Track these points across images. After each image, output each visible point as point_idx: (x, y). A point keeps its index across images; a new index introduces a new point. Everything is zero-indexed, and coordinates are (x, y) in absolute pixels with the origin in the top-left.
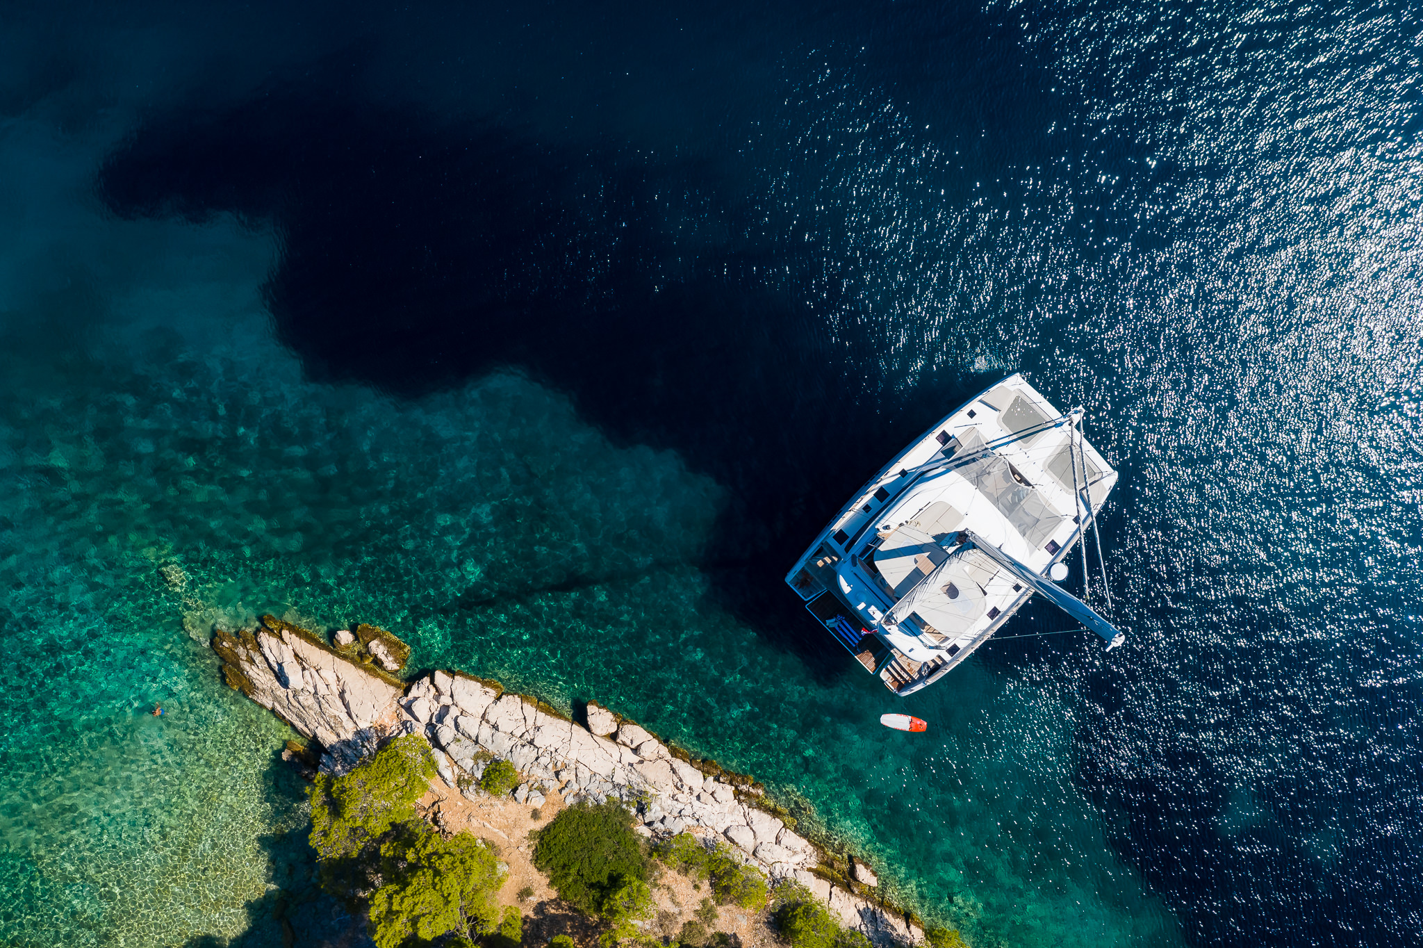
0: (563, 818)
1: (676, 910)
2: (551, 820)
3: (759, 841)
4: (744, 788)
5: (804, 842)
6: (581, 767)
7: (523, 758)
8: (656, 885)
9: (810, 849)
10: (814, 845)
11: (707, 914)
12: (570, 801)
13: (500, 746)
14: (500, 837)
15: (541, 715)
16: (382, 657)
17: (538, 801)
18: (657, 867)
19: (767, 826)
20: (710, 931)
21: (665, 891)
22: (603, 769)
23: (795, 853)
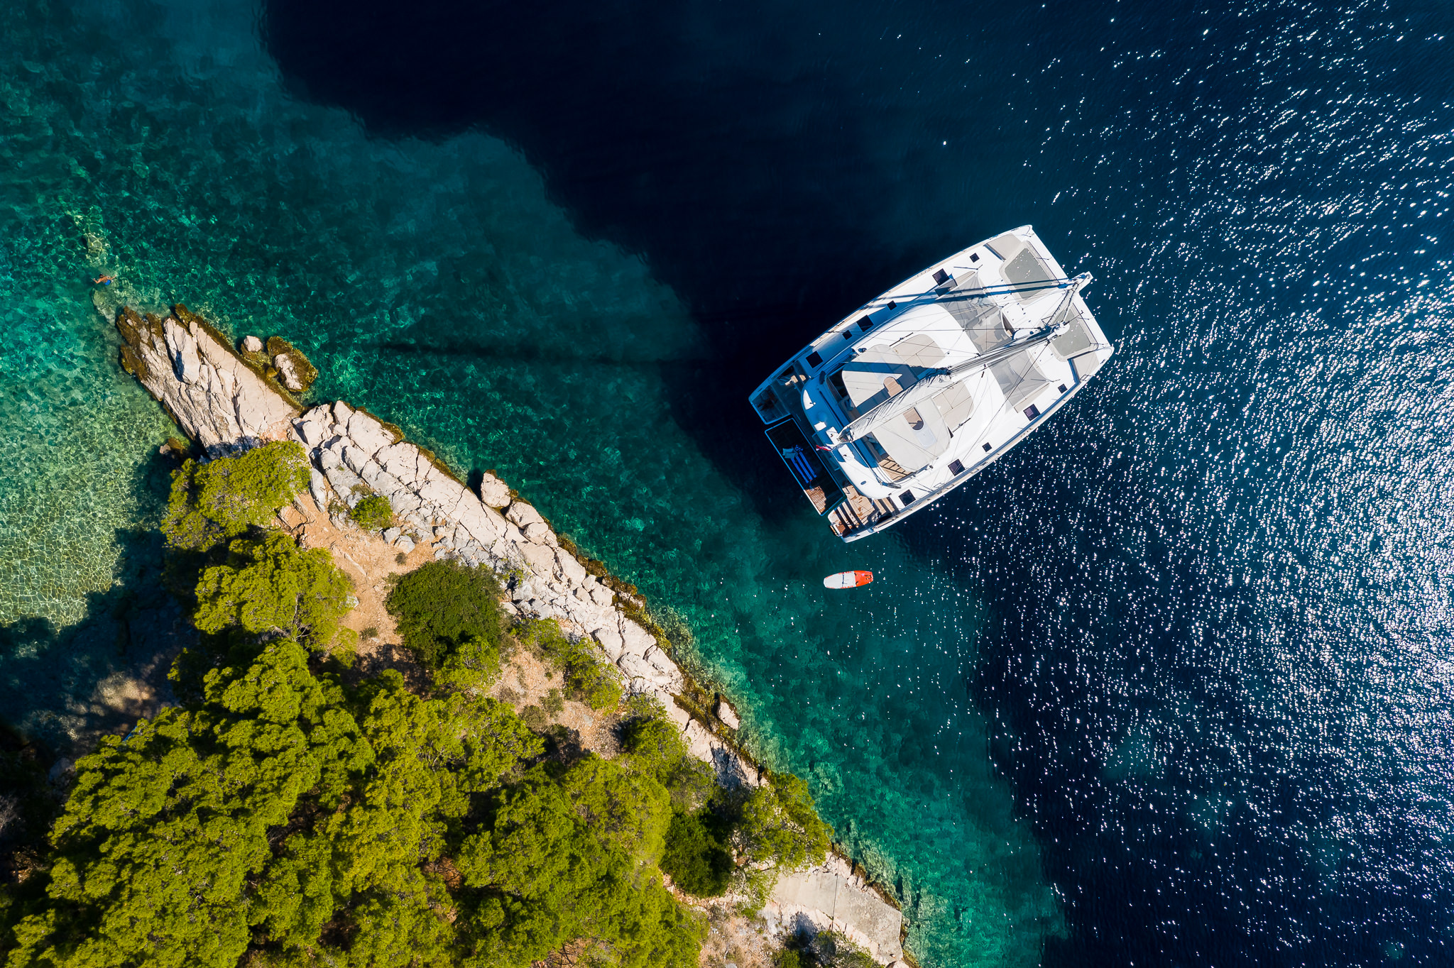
0: (429, 569)
1: (522, 691)
2: (415, 568)
3: (626, 651)
4: (625, 595)
5: (674, 666)
6: (461, 529)
7: (403, 503)
8: (506, 661)
9: (678, 674)
10: (683, 672)
11: (553, 704)
12: (441, 555)
13: (384, 485)
14: (358, 571)
15: (435, 472)
16: (287, 373)
17: (406, 546)
18: (512, 644)
19: (638, 639)
20: (551, 721)
21: (515, 670)
22: (484, 537)
23: (662, 673)
